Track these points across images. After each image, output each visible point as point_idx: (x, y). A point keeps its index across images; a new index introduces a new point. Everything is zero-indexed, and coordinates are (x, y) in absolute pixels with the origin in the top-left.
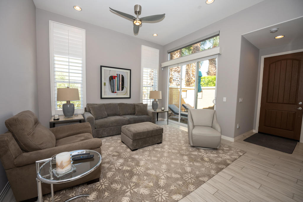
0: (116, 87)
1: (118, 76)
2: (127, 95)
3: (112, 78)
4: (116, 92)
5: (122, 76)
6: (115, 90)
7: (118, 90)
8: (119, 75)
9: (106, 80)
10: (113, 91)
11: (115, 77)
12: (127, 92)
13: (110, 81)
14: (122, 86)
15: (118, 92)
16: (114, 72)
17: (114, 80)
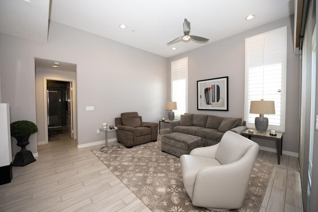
0: (211, 98)
1: (213, 87)
2: (224, 107)
3: (207, 90)
4: (211, 104)
5: (218, 86)
6: (210, 102)
7: (213, 102)
8: (214, 85)
9: (202, 92)
10: (208, 103)
11: (210, 88)
12: (223, 104)
13: (205, 93)
14: (217, 97)
15: (213, 103)
16: (209, 84)
17: (209, 91)
